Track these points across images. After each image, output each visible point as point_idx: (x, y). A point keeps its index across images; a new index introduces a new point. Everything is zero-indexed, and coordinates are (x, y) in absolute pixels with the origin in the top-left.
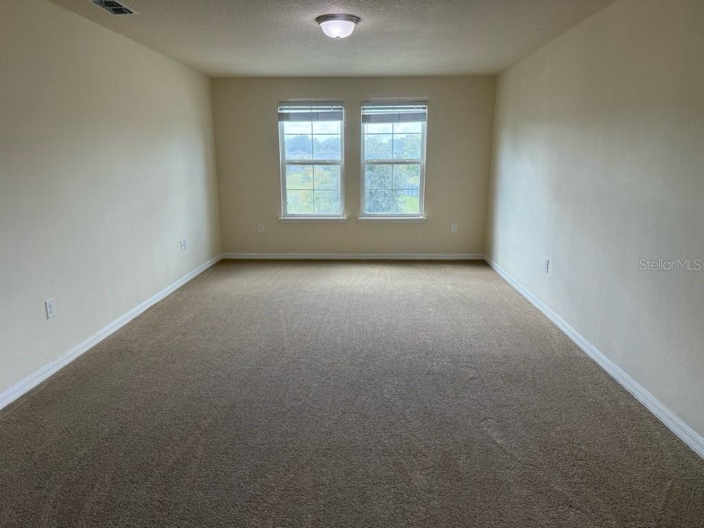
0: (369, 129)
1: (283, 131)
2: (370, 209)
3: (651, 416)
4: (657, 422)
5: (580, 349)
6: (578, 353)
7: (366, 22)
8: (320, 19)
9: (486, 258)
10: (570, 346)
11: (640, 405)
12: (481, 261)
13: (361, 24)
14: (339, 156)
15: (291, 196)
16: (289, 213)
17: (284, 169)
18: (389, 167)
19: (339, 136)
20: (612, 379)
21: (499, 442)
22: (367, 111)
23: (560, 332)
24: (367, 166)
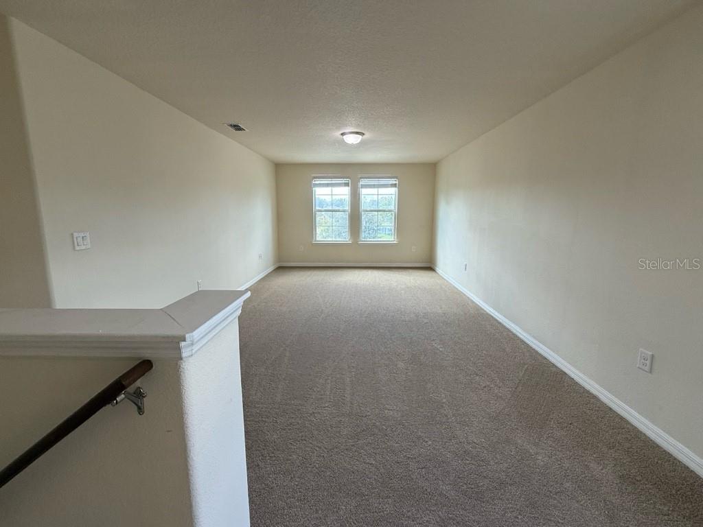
0: (364, 191)
1: (315, 192)
2: (366, 237)
3: (519, 339)
4: (522, 341)
5: (483, 310)
6: (482, 311)
7: (367, 136)
8: (343, 134)
9: (432, 266)
10: (478, 308)
11: (514, 334)
12: (430, 267)
13: (364, 136)
14: (347, 208)
15: (318, 230)
16: (317, 239)
17: (315, 214)
18: (376, 213)
19: (348, 196)
20: (500, 323)
21: (441, 349)
22: (363, 182)
23: (473, 302)
24: (363, 213)
